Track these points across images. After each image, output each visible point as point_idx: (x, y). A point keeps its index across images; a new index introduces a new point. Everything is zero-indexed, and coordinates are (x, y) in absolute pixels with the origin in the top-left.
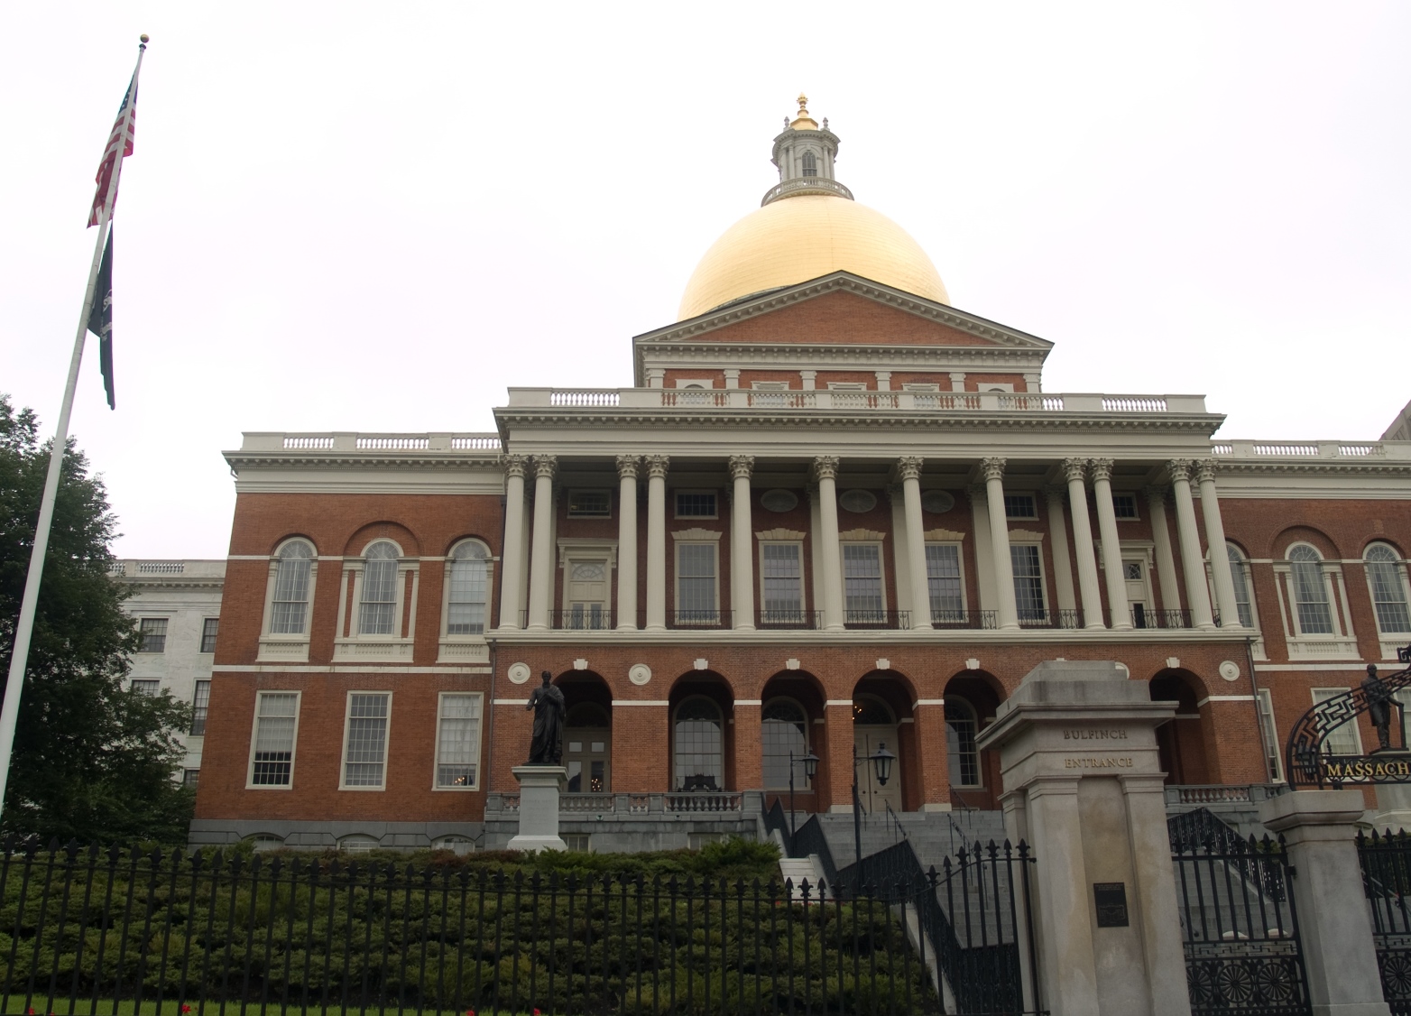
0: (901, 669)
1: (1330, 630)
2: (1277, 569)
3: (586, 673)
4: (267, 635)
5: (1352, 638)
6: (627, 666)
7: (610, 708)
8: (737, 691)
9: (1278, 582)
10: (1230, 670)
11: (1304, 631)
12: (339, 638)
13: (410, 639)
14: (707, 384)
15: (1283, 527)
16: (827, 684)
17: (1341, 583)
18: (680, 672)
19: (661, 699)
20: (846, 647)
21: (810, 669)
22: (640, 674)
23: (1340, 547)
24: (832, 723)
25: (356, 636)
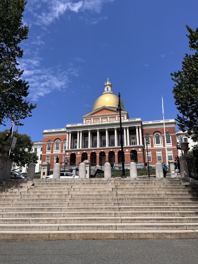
0: (104, 151)
1: (160, 143)
2: (153, 137)
3: (74, 153)
4: (47, 151)
5: (162, 144)
6: (77, 152)
7: (76, 157)
8: (88, 154)
9: (153, 138)
10: (140, 150)
11: (156, 144)
12: (54, 151)
13: (60, 150)
14: (90, 120)
15: (155, 131)
16: (97, 153)
17: (162, 138)
18: (82, 153)
19: (80, 155)
20: (99, 149)
21: (95, 152)
22: (79, 153)
23: (162, 133)
24: (97, 157)
25: (55, 150)
